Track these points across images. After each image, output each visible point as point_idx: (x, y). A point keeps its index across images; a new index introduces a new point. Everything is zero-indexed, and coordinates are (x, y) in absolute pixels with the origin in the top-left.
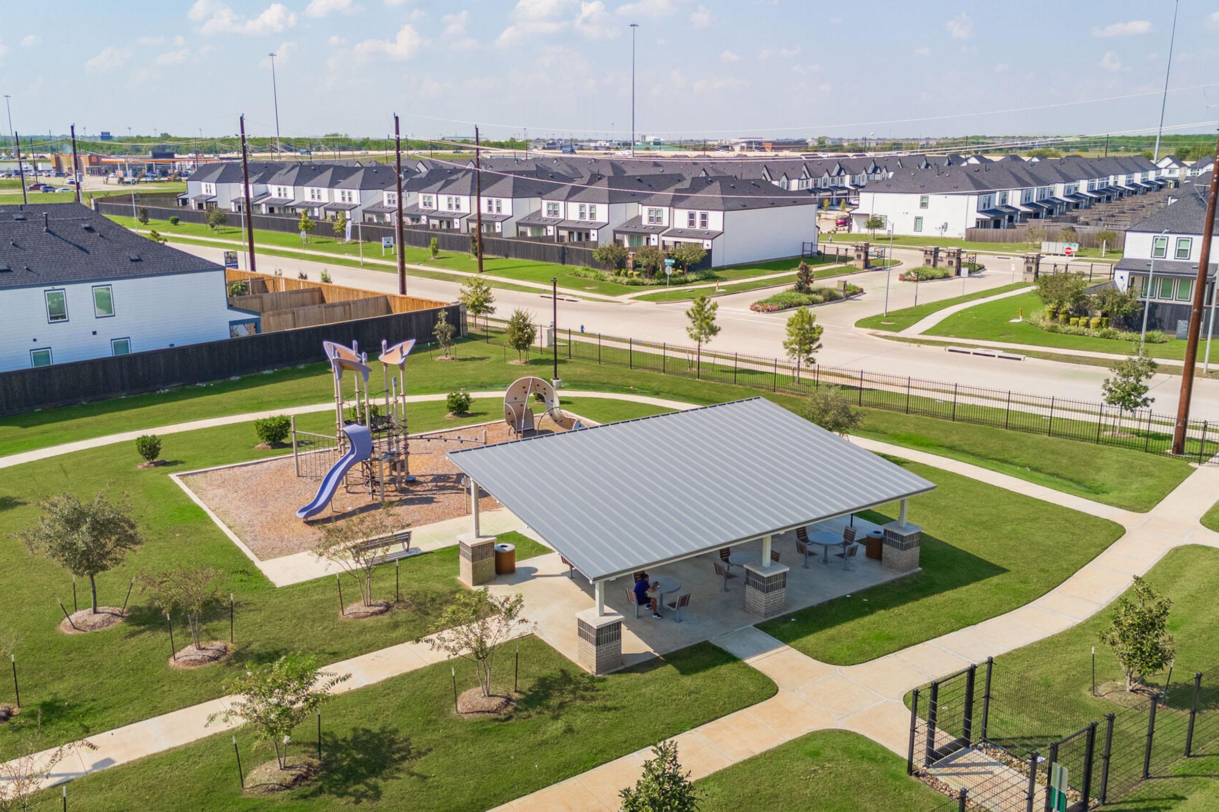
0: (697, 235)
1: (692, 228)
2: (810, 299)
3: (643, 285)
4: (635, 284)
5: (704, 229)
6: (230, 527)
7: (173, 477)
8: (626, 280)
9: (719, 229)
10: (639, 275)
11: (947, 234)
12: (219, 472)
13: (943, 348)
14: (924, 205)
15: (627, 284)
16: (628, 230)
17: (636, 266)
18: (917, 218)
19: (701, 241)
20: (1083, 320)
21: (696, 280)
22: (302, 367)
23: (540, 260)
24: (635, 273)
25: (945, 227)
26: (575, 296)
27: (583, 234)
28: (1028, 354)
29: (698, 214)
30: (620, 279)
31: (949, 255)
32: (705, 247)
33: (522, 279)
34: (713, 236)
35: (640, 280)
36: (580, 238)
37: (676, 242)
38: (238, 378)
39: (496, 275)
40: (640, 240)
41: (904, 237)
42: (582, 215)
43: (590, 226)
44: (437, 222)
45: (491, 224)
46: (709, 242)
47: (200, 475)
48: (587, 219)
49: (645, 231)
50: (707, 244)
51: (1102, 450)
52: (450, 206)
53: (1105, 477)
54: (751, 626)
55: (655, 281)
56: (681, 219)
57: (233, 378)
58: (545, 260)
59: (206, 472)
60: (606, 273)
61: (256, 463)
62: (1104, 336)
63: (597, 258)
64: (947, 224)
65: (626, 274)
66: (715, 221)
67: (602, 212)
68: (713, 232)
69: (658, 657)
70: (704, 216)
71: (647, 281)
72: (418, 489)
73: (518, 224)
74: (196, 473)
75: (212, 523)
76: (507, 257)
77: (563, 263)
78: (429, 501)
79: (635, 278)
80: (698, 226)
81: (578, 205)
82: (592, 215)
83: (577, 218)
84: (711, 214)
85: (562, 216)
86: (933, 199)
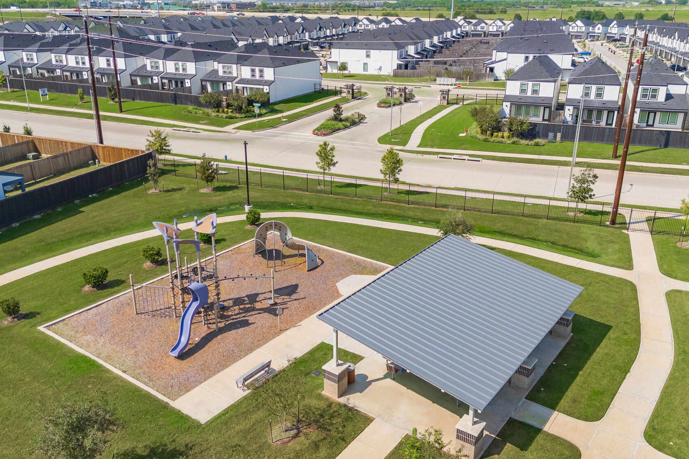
0: (259, 83)
1: (253, 78)
2: (343, 125)
3: (236, 118)
4: (231, 118)
5: (261, 79)
6: (124, 372)
7: (41, 328)
8: (225, 115)
9: (272, 79)
10: (232, 112)
11: (381, 73)
12: (75, 318)
13: (436, 156)
14: (368, 56)
15: (226, 118)
16: (210, 79)
17: (229, 106)
18: (365, 64)
19: (261, 87)
20: (500, 134)
21: (266, 113)
22: (60, 209)
23: (159, 102)
24: (229, 110)
25: (380, 69)
26: (197, 129)
27: (179, 82)
28: (483, 157)
29: (257, 69)
30: (220, 115)
31: (400, 91)
32: (265, 91)
33: (153, 117)
34: (269, 83)
35: (233, 115)
36: (177, 85)
37: (243, 87)
38: (18, 224)
39: (133, 114)
40: (218, 86)
41: (358, 75)
42: (177, 69)
43: (184, 77)
44: (68, 74)
46: (268, 87)
47: (61, 324)
48: (181, 72)
49: (222, 80)
50: (266, 89)
51: (580, 227)
52: (77, 63)
53: (591, 245)
54: (524, 399)
55: (243, 115)
56: (246, 72)
57: (14, 225)
58: (162, 102)
59: (64, 320)
60: (210, 111)
61: (97, 306)
62: (514, 143)
63: (203, 102)
64: (381, 67)
65: (223, 111)
66: (269, 74)
67: (191, 68)
68: (268, 81)
69: (495, 438)
70: (261, 71)
71: (238, 115)
72: (230, 313)
73: (131, 75)
74: (57, 322)
75: (108, 371)
76: (134, 100)
77: (176, 103)
78: (245, 323)
79: (230, 114)
80: (257, 77)
81: (173, 63)
82: (184, 70)
83: (173, 71)
84: (266, 70)
85: (161, 69)
86: (373, 52)
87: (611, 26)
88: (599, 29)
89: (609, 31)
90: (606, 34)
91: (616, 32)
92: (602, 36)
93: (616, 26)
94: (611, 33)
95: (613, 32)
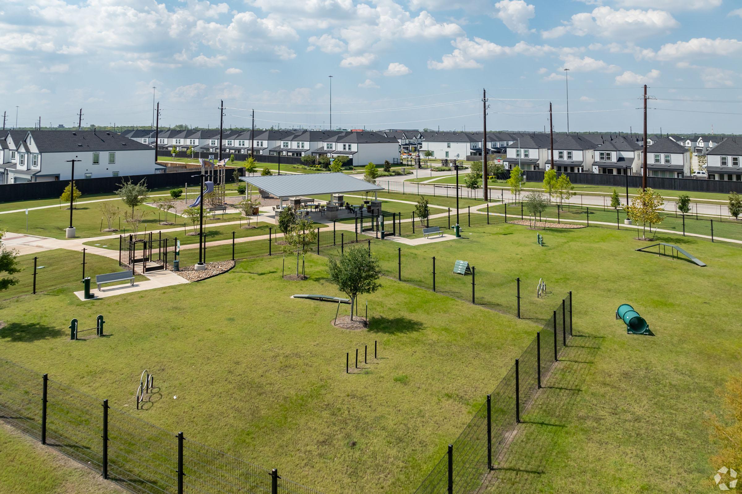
0: (347, 153)
1: (345, 151)
2: (389, 174)
4: (318, 170)
5: (349, 151)
9: (356, 150)
11: (459, 159)
14: (449, 147)
15: (315, 170)
16: (318, 152)
17: (320, 163)
18: (447, 152)
19: (348, 155)
21: (346, 170)
24: (319, 166)
25: (458, 156)
27: (299, 153)
29: (347, 145)
30: (312, 168)
31: (451, 162)
32: (350, 158)
34: (353, 153)
35: (321, 169)
36: (297, 155)
37: (338, 156)
40: (323, 155)
42: (298, 146)
43: (302, 151)
44: (233, 151)
45: (258, 151)
46: (352, 156)
48: (301, 148)
49: (325, 152)
52: (240, 145)
55: (326, 169)
56: (340, 147)
60: (306, 167)
63: (304, 161)
64: (459, 154)
65: (315, 167)
66: (354, 147)
67: (307, 145)
70: (349, 146)
71: (324, 169)
73: (270, 151)
76: (265, 162)
77: (289, 164)
79: (319, 168)
80: (347, 150)
81: (296, 142)
82: (303, 147)
83: (296, 148)
84: (352, 145)
85: (289, 147)
86: (452, 144)
87: (698, 141)
88: (688, 143)
89: (698, 145)
90: (695, 148)
91: (703, 146)
92: (692, 149)
93: (701, 141)
94: (699, 147)
95: (700, 146)
